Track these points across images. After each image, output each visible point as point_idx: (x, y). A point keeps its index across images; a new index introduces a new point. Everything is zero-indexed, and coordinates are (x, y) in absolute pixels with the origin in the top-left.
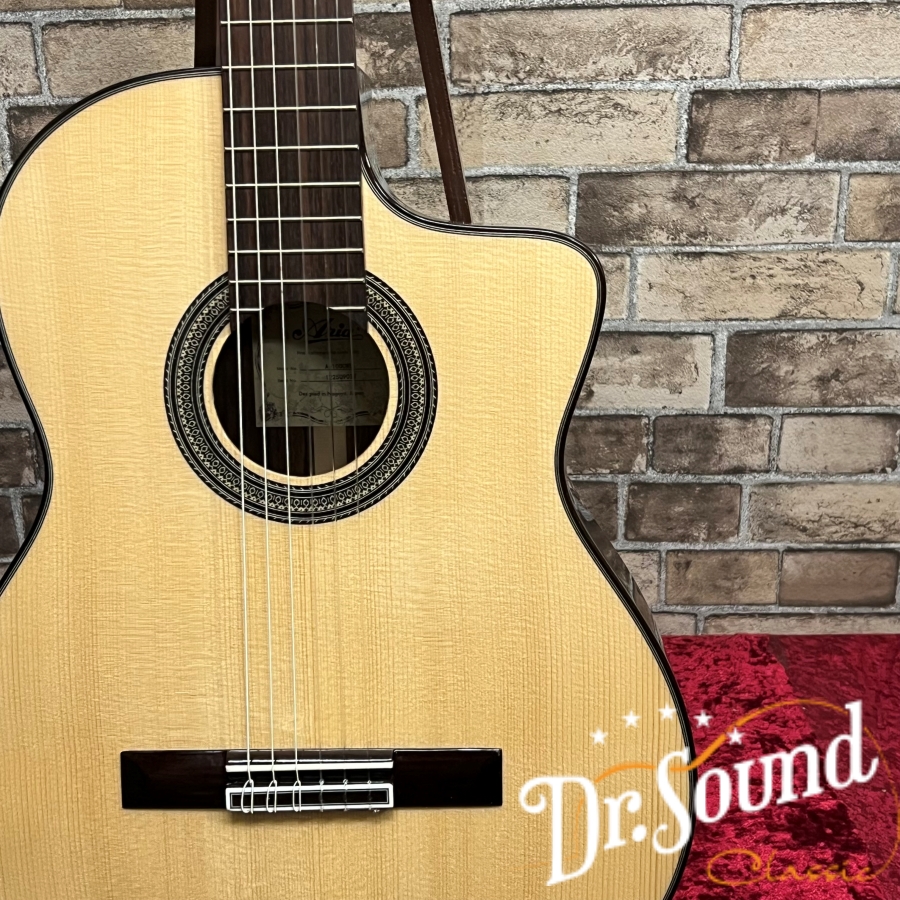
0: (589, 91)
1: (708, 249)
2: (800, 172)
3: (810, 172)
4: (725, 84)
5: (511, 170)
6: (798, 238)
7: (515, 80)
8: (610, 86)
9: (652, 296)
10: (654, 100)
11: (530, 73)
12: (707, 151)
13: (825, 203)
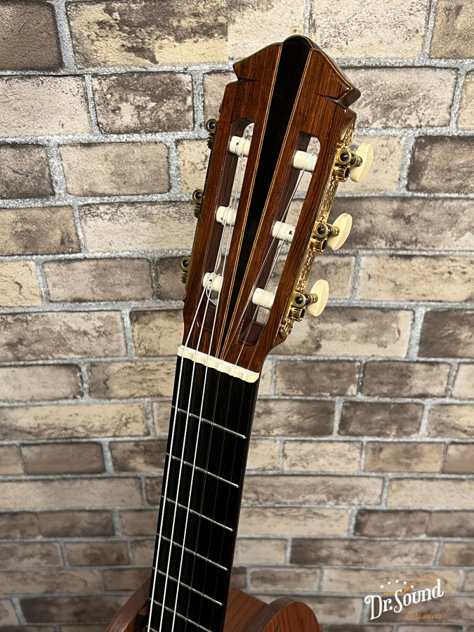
0: (300, 508)
1: (363, 567)
2: (417, 541)
3: (422, 541)
4: (377, 508)
5: (254, 536)
6: (413, 564)
7: (257, 503)
8: (312, 506)
9: (331, 584)
10: (337, 512)
11: (266, 500)
12: (366, 532)
13: (430, 552)
